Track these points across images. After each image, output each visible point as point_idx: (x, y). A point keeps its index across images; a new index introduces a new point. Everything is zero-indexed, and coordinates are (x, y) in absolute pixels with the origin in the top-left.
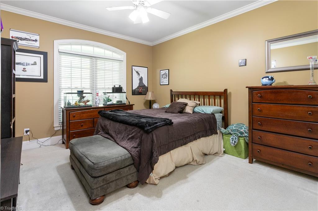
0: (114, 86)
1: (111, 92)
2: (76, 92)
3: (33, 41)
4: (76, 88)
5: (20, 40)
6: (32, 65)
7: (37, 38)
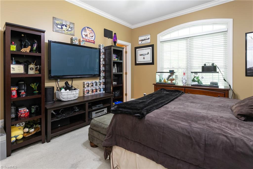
0: (205, 65)
1: (201, 71)
2: (169, 71)
3: (148, 39)
4: (168, 68)
5: (143, 41)
6: (147, 54)
7: (149, 36)
